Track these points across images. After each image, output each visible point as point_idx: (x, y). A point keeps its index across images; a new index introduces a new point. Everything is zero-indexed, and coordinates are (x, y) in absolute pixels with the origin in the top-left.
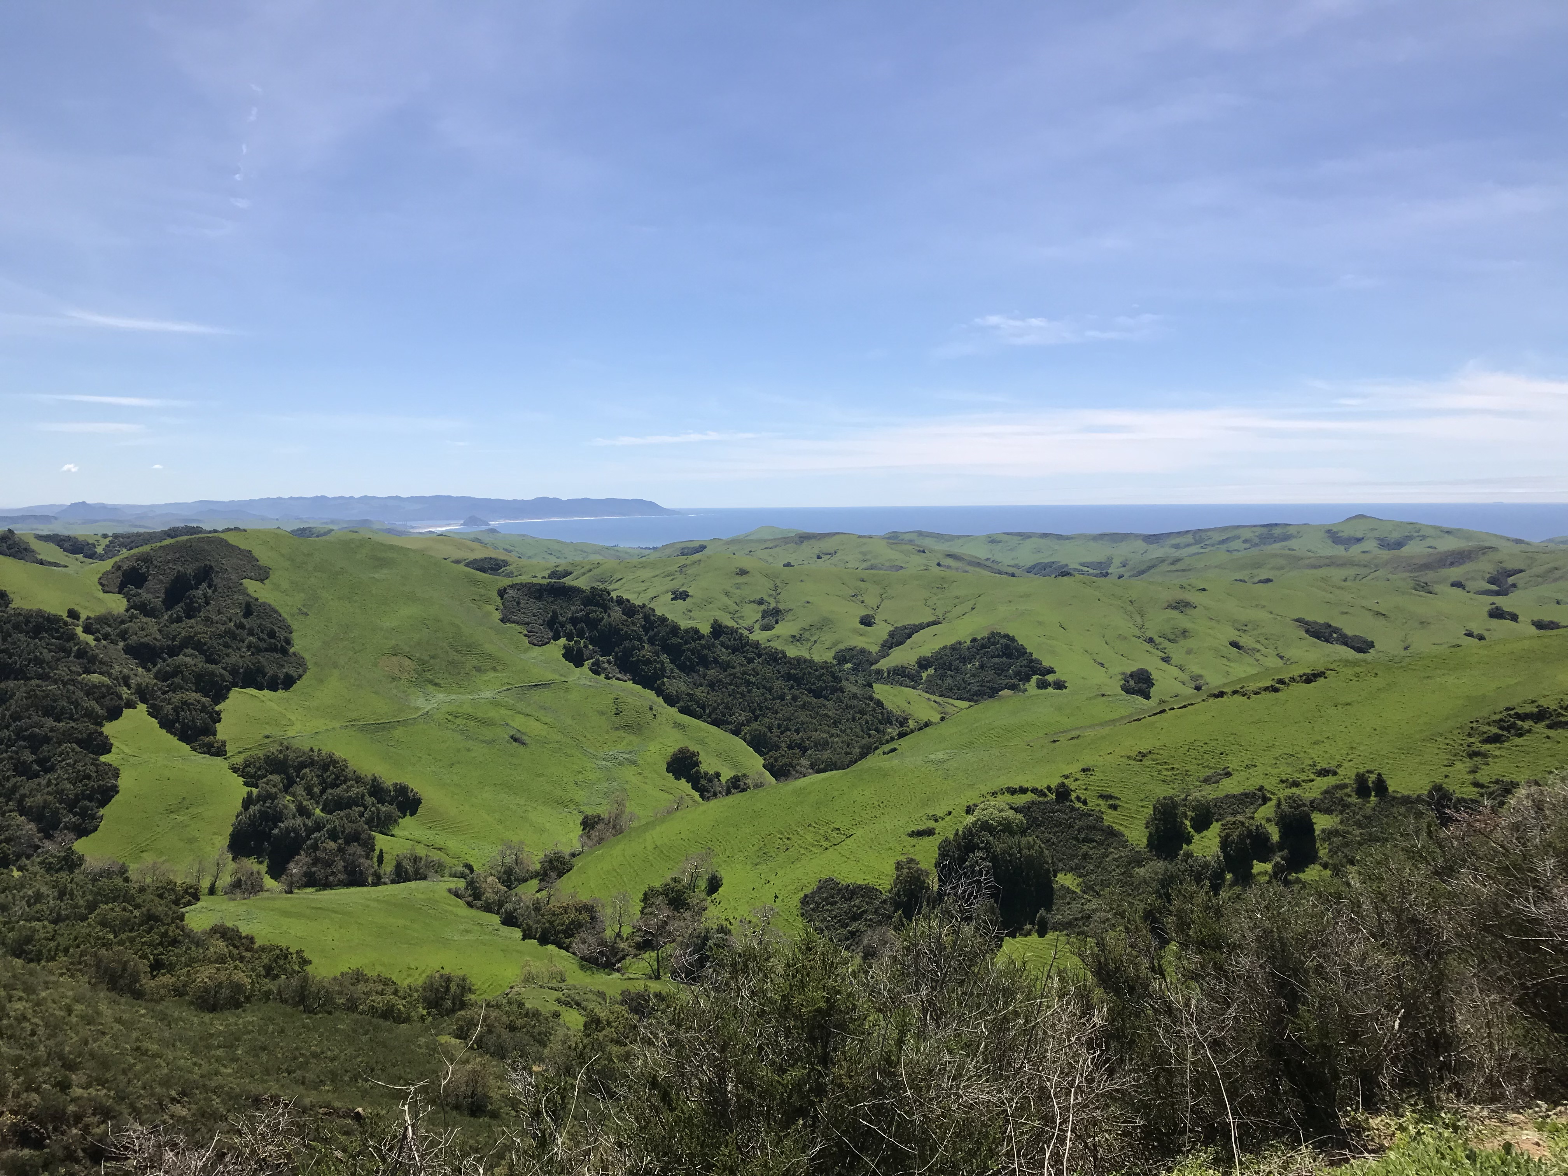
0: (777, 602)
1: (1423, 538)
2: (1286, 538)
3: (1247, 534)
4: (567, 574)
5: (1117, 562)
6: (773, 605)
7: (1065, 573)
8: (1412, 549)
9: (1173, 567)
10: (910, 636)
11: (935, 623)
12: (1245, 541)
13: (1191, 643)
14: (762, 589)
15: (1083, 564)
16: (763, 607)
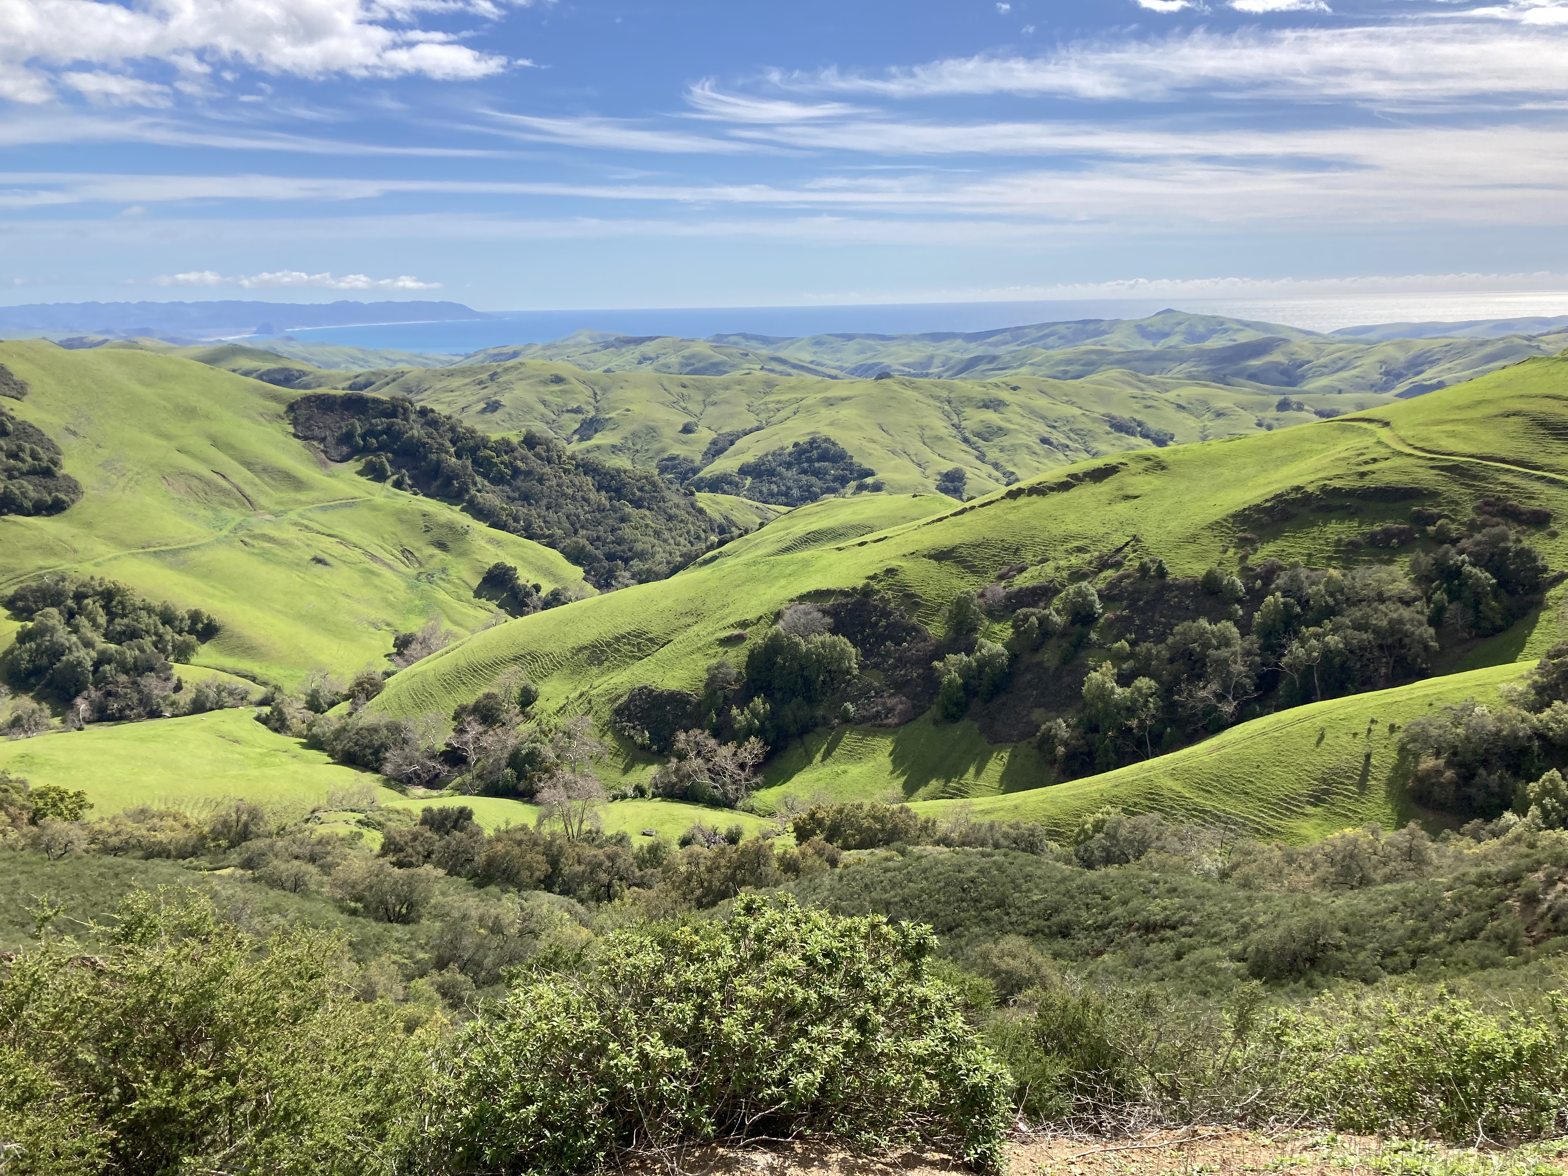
0: (597, 409)
1: (1226, 331)
2: (1098, 333)
3: (1061, 329)
4: (368, 385)
5: (937, 361)
6: (592, 413)
7: (884, 375)
8: (1215, 343)
9: (991, 366)
10: (732, 443)
11: (758, 429)
12: (1060, 338)
13: (1006, 441)
14: (582, 397)
15: (904, 365)
16: (581, 417)
